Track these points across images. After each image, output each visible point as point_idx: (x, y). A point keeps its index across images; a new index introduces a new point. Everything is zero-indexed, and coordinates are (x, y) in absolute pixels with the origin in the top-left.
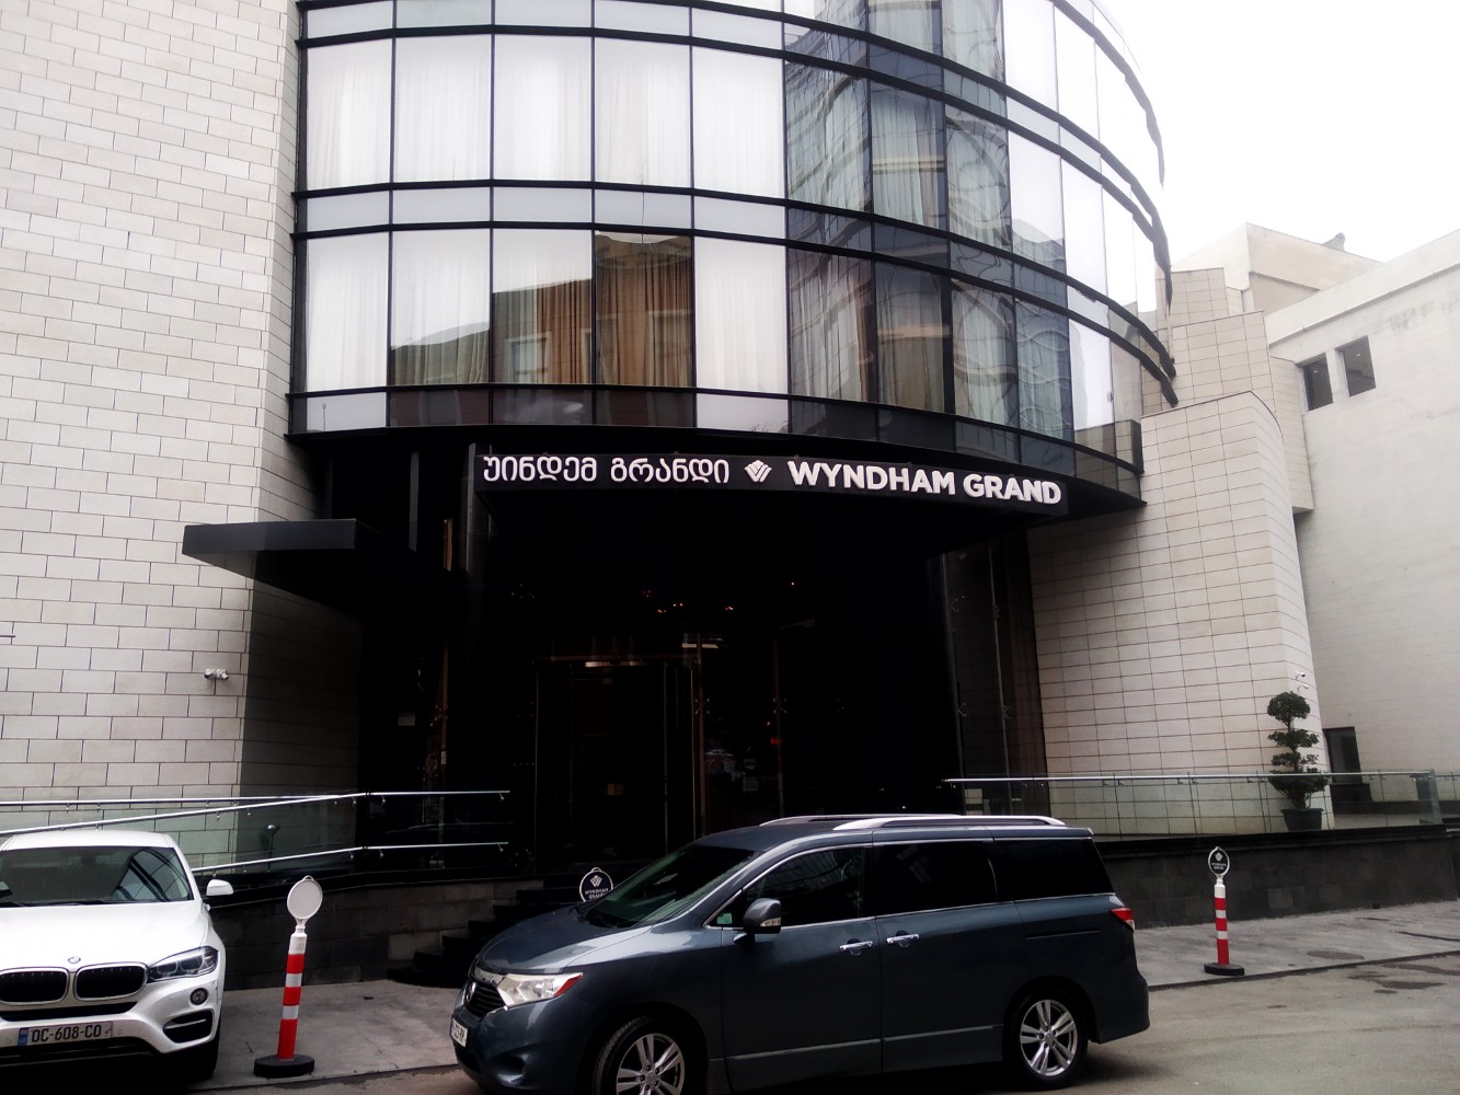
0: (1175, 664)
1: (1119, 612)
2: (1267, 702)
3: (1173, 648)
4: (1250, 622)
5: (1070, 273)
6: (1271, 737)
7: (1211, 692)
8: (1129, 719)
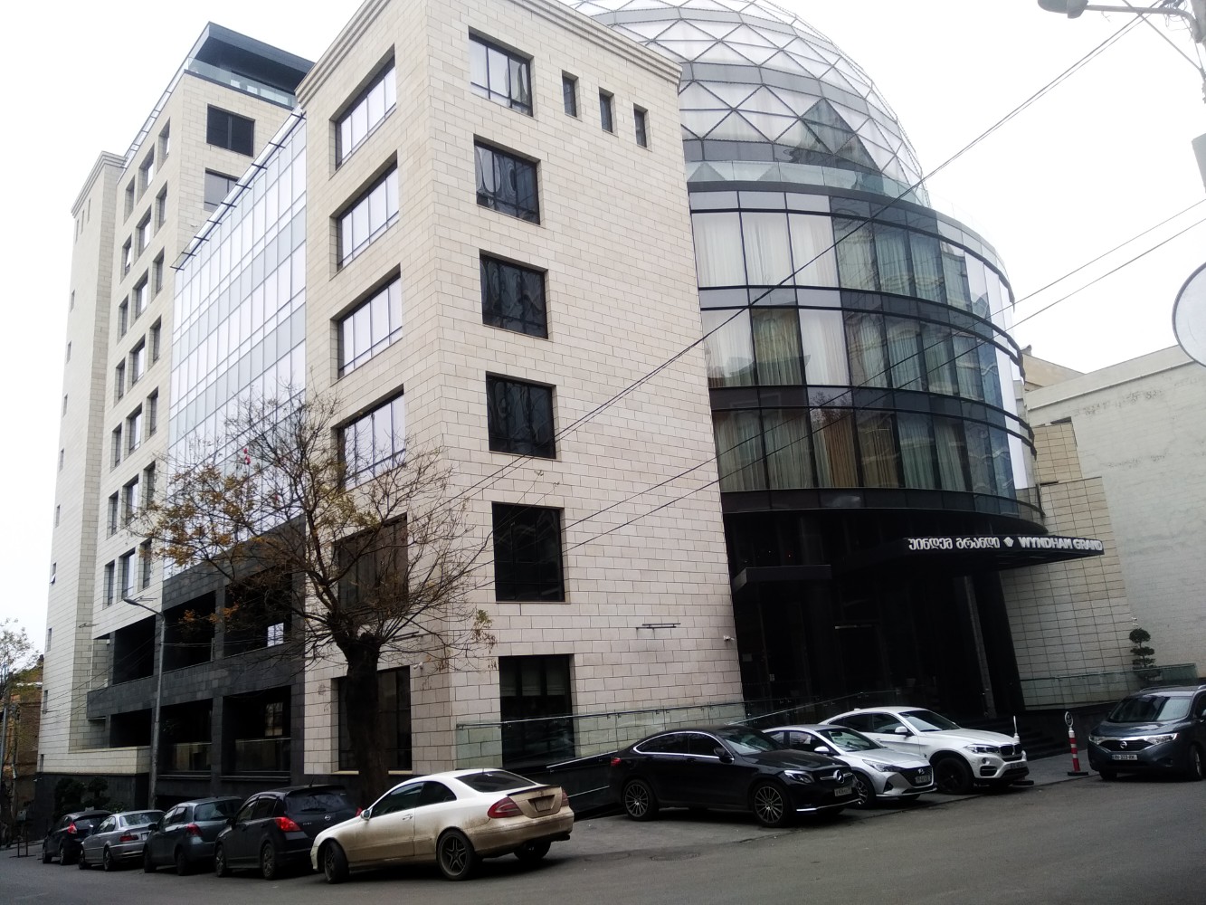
0: (1070, 615)
1: (1036, 588)
2: (1128, 633)
3: (1069, 607)
4: (1111, 593)
5: (1005, 409)
6: (1132, 651)
7: (1092, 629)
8: (1047, 644)
